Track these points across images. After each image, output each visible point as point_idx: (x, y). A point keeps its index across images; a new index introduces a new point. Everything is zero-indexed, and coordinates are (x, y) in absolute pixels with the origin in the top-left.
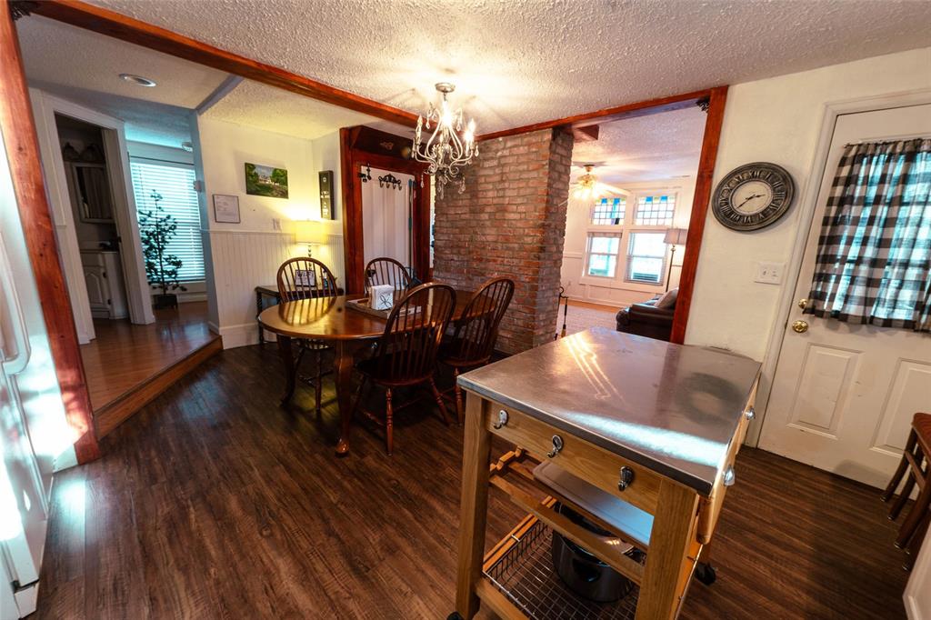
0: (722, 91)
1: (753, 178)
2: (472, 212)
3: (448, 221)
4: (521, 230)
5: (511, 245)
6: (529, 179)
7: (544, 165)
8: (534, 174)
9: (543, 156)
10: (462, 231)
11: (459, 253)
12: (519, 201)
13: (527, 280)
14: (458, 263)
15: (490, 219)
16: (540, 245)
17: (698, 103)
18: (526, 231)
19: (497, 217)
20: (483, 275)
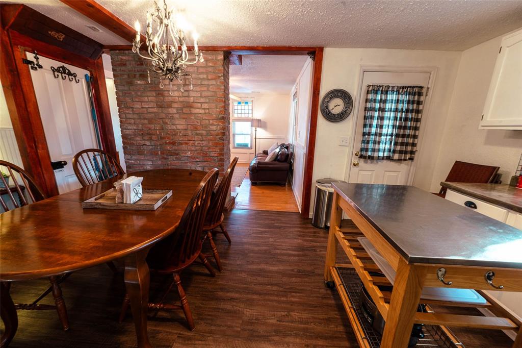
0: (321, 49)
1: (336, 96)
2: (160, 106)
3: (133, 114)
4: (207, 121)
5: (199, 132)
6: (208, 85)
7: (219, 77)
8: (213, 82)
9: (219, 70)
10: (151, 121)
11: (151, 139)
12: (202, 100)
13: (216, 155)
14: (151, 147)
15: (178, 113)
16: (222, 131)
17: (308, 54)
18: (211, 121)
19: (184, 111)
20: (177, 154)
